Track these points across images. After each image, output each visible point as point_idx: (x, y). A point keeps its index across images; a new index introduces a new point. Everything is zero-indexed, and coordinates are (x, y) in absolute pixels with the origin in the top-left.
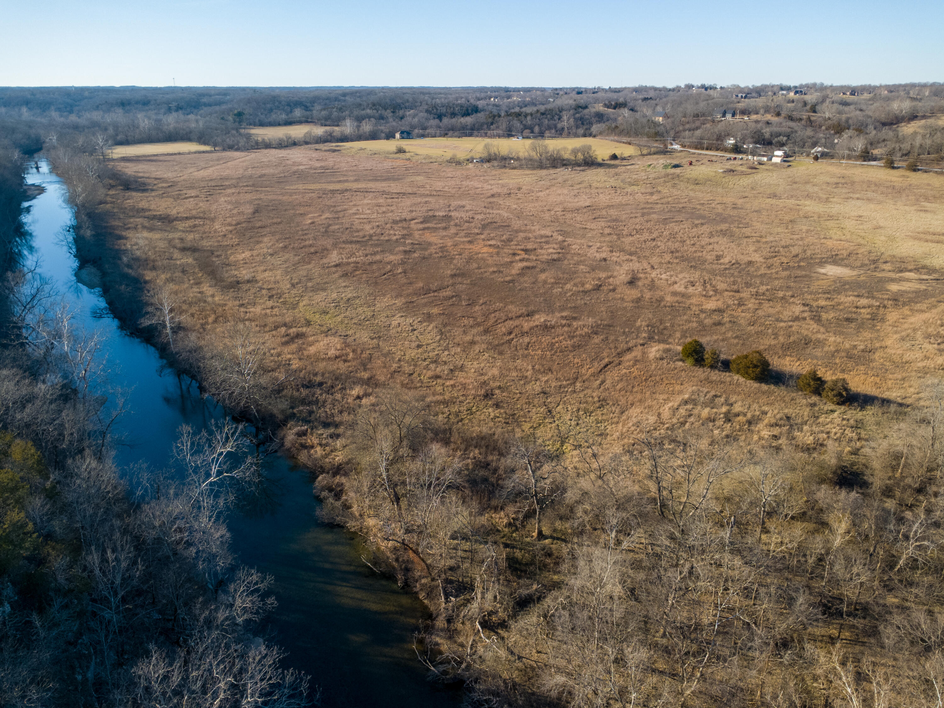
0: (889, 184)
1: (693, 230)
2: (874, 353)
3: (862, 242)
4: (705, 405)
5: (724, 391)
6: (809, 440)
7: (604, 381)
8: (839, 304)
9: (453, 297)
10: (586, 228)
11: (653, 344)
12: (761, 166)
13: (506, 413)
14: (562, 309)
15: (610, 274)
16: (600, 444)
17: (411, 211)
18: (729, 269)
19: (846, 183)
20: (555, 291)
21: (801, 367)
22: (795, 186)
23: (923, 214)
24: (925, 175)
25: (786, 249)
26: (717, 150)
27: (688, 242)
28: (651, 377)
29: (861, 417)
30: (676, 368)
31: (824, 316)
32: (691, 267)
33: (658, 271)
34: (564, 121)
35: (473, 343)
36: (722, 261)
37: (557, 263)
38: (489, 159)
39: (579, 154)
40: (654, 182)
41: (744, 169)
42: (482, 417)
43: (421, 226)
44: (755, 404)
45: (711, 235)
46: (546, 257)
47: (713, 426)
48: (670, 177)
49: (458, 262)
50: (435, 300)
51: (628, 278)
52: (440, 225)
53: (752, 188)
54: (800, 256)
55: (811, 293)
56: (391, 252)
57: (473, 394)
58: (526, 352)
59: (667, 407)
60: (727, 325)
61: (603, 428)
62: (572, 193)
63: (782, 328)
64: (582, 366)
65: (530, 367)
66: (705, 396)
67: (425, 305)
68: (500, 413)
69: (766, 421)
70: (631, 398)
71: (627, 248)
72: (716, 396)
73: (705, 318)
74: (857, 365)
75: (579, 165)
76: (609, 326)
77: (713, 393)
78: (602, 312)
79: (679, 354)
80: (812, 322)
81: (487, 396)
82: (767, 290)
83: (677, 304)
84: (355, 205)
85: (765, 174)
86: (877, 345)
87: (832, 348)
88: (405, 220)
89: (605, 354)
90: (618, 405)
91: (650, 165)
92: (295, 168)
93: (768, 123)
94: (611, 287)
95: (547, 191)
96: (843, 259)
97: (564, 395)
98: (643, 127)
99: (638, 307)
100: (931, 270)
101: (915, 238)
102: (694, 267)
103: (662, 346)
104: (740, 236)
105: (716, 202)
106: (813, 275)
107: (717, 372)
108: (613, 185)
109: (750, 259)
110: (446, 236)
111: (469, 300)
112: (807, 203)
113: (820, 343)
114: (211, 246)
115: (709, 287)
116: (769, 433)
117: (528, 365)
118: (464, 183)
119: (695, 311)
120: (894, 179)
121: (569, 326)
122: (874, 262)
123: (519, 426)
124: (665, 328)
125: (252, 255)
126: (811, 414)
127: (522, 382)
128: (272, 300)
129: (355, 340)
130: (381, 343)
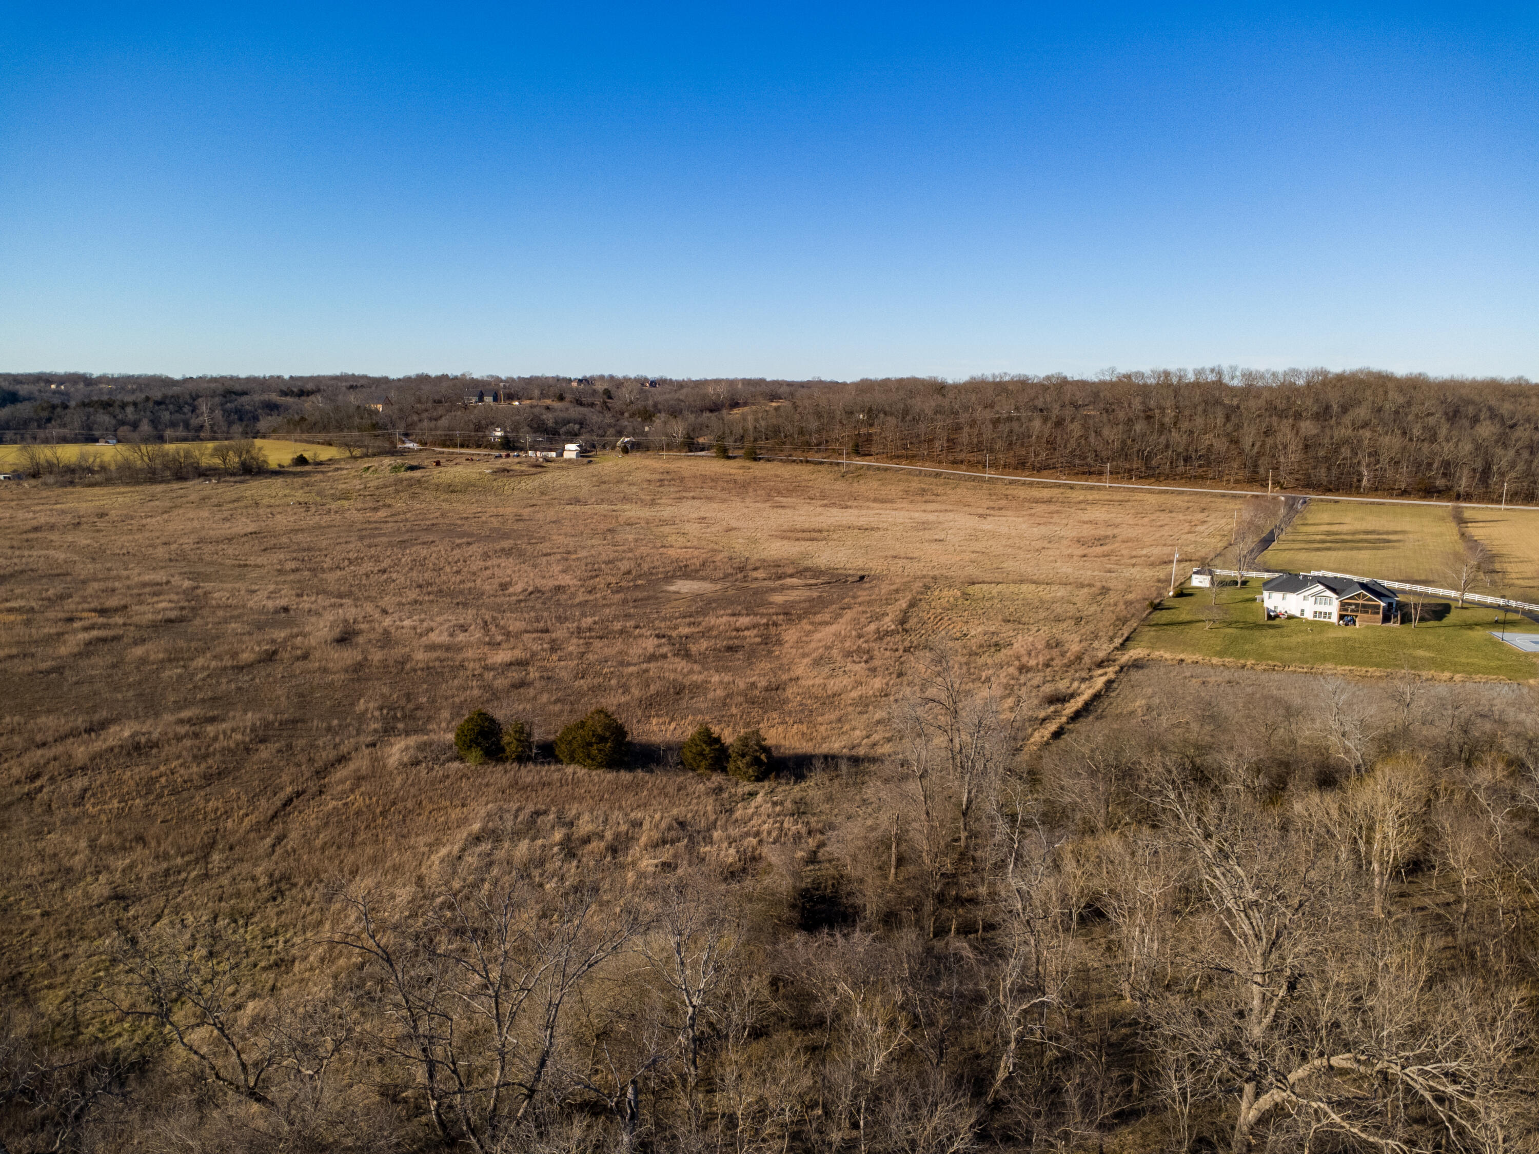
0: (729, 478)
1: (455, 552)
2: (784, 689)
3: (716, 547)
4: (517, 835)
5: (552, 801)
6: (730, 855)
7: (285, 836)
8: (710, 629)
10: (246, 565)
11: (392, 740)
12: (549, 464)
14: (179, 706)
15: (295, 630)
16: (273, 988)
18: (525, 600)
19: (673, 479)
20: (167, 673)
21: (680, 731)
22: (604, 487)
23: (780, 511)
24: (769, 465)
25: (611, 566)
26: (479, 446)
27: (448, 569)
28: (394, 803)
29: (799, 795)
30: (448, 777)
31: (694, 648)
32: (458, 604)
33: (396, 616)
34: (202, 414)
36: (511, 590)
37: (176, 625)
38: (34, 473)
39: (231, 454)
40: (377, 493)
41: (524, 468)
44: (616, 813)
45: (486, 556)
46: (150, 616)
47: (541, 875)
48: (405, 483)
51: (337, 632)
53: (542, 493)
54: (634, 573)
55: (664, 619)
58: (75, 811)
59: (435, 858)
60: (538, 684)
62: (219, 516)
63: (632, 674)
64: (227, 814)
66: (516, 817)
69: (644, 839)
70: (351, 858)
71: (332, 587)
72: (537, 813)
73: (495, 678)
74: (766, 712)
75: (233, 474)
76: (295, 721)
77: (530, 808)
78: (278, 698)
79: (450, 747)
80: (677, 660)
82: (595, 623)
83: (437, 664)
85: (557, 473)
86: (785, 677)
87: (720, 693)
89: (285, 778)
90: (321, 881)
91: (368, 468)
93: (548, 408)
94: (299, 652)
95: (166, 516)
96: (697, 571)
97: (175, 890)
98: (349, 417)
99: (358, 680)
100: (817, 572)
101: (783, 538)
102: (465, 605)
103: (412, 740)
104: (535, 553)
105: (487, 515)
106: (660, 595)
107: (531, 766)
108: (301, 500)
109: (557, 583)
112: (627, 507)
113: (698, 689)
115: (493, 629)
116: (656, 861)
119: (474, 670)
120: (733, 471)
121: (196, 735)
122: (741, 569)
123: (29, 1003)
124: (418, 707)
126: (718, 808)
127: (54, 886)
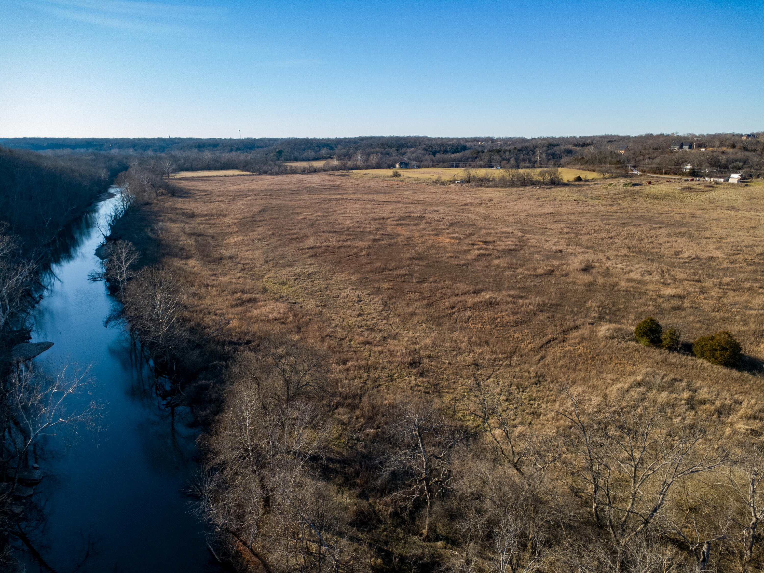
1: (651, 231)
4: (662, 388)
5: (686, 375)
7: (545, 357)
9: (406, 274)
10: (546, 228)
11: (602, 323)
12: (718, 186)
13: (429, 382)
14: (509, 289)
15: (564, 262)
16: (530, 423)
17: (391, 213)
18: (689, 262)
20: (507, 273)
22: (753, 201)
25: (749, 249)
26: (675, 174)
27: (646, 240)
28: (598, 355)
30: (628, 348)
32: (649, 259)
33: (614, 261)
34: (537, 155)
35: (414, 314)
36: (681, 256)
37: (513, 252)
38: (468, 181)
39: (547, 175)
40: (614, 197)
41: (701, 187)
42: (401, 385)
43: (395, 223)
44: (725, 392)
45: (669, 235)
46: (503, 247)
47: (672, 413)
48: (630, 193)
49: (420, 248)
50: (388, 277)
51: (583, 266)
52: (412, 222)
53: (710, 203)
56: (362, 240)
57: (398, 361)
58: (465, 325)
59: (615, 388)
60: (688, 310)
61: (536, 406)
62: (538, 204)
63: (752, 315)
64: (522, 341)
65: (466, 339)
66: (663, 378)
67: (378, 281)
68: (423, 382)
70: (573, 376)
71: (584, 243)
72: (675, 380)
73: (663, 302)
75: (546, 185)
76: (557, 305)
77: (672, 376)
78: (551, 293)
79: (632, 334)
81: (413, 364)
82: (732, 281)
83: (632, 289)
84: (344, 208)
85: (722, 191)
88: (383, 218)
89: (549, 330)
90: (558, 382)
91: (611, 184)
92: (309, 185)
93: (723, 152)
94: (564, 273)
95: (515, 202)
97: (497, 368)
98: (606, 157)
99: (590, 290)
102: (653, 261)
103: (612, 326)
104: (700, 237)
105: (674, 213)
107: (676, 354)
108: (576, 198)
109: (711, 255)
110: (414, 230)
111: (420, 278)
114: (214, 233)
115: (667, 276)
116: (747, 427)
117: (464, 336)
118: (443, 196)
119: (652, 296)
121: (514, 303)
123: (440, 396)
124: (618, 310)
125: (243, 240)
127: (454, 353)
128: (243, 272)
129: (301, 307)
130: (324, 310)
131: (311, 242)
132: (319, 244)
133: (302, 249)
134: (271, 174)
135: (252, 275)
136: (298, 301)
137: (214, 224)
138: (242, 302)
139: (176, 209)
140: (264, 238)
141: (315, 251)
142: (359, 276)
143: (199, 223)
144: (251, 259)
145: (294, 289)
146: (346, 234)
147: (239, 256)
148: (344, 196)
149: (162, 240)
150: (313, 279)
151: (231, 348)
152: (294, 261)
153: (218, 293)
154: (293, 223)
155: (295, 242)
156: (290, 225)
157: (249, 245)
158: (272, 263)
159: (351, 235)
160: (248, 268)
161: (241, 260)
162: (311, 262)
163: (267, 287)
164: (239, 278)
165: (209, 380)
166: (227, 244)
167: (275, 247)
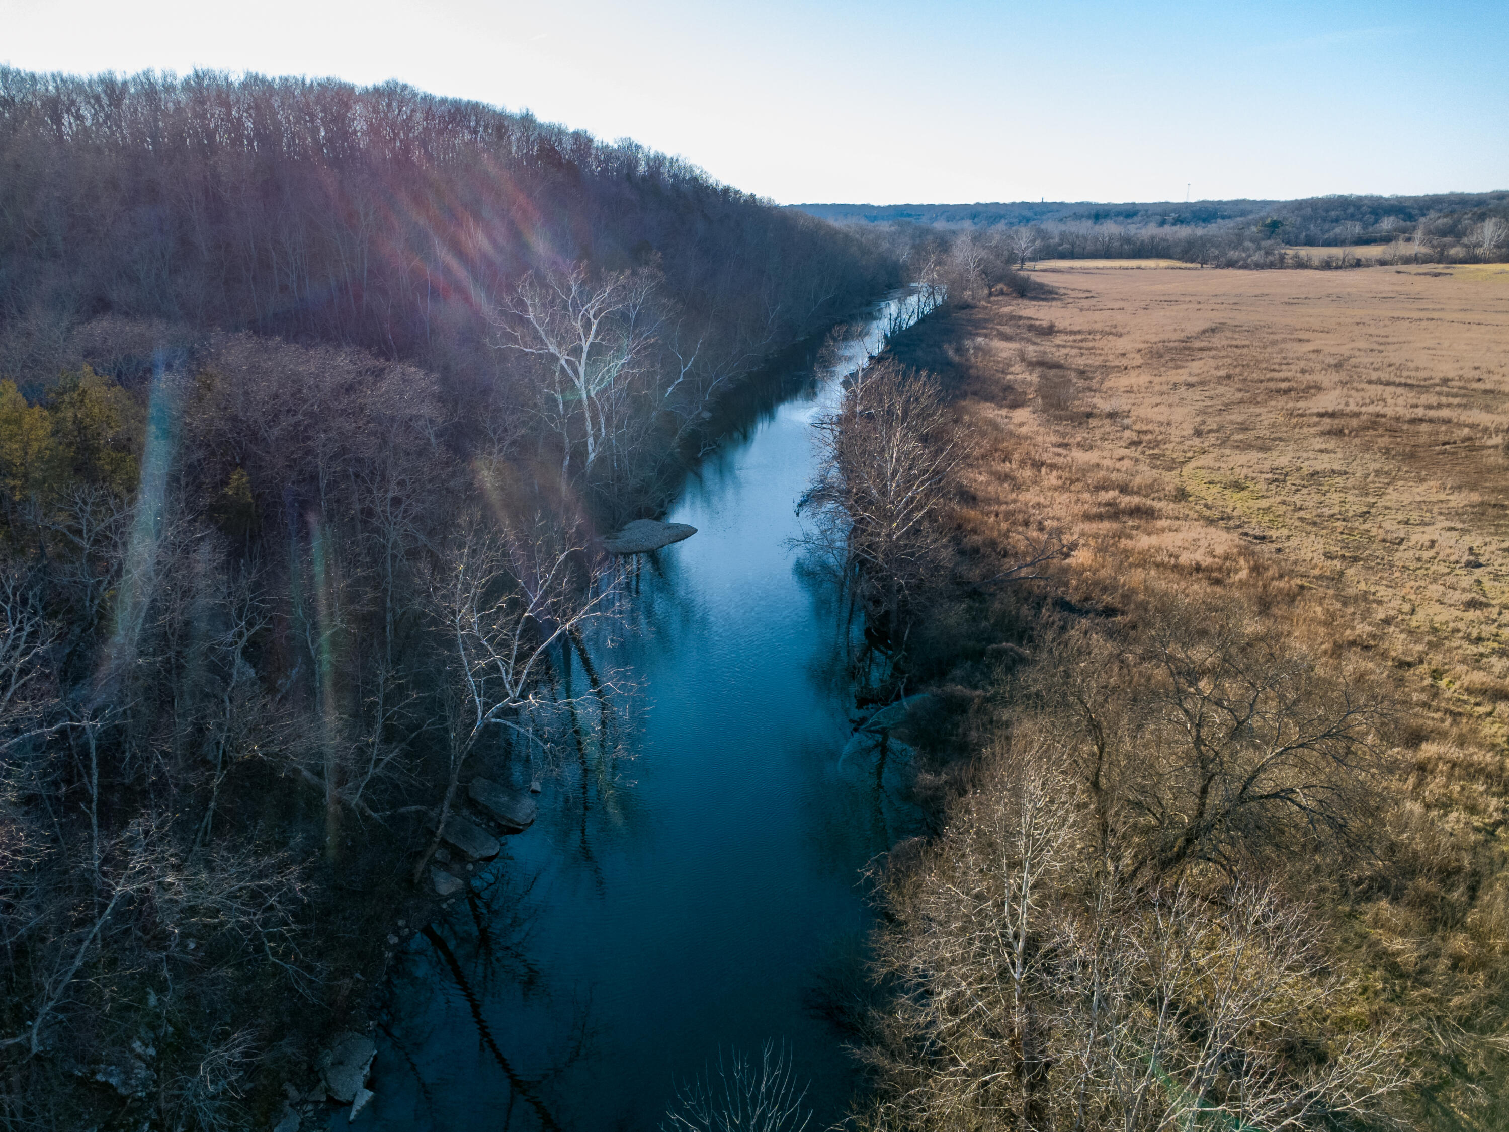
84: (1436, 338)
92: (1337, 290)
114: (1086, 365)
125: (1151, 382)
128: (1133, 449)
129: (1279, 551)
130: (1350, 572)
131: (1329, 401)
132: (1353, 407)
133: (1302, 415)
134: (1245, 267)
135: (1154, 457)
136: (1274, 534)
137: (1092, 348)
138: (1114, 513)
139: (1020, 318)
140: (1202, 383)
141: (1337, 422)
142: (1475, 497)
143: (1059, 346)
144: (1161, 424)
145: (1264, 503)
146: (1439, 394)
147: (1132, 413)
148: (1435, 315)
149: (971, 367)
150: (1325, 488)
151: (1056, 617)
152: (1274, 440)
153: (1060, 483)
154: (1285, 358)
155: (1285, 398)
156: (1278, 361)
157: (1162, 394)
158: (1212, 438)
159: (1455, 396)
160: (1150, 442)
161: (1135, 422)
162: (1323, 446)
163: (1188, 488)
164: (1121, 459)
165: (976, 687)
166: (1111, 389)
167: (1226, 405)
